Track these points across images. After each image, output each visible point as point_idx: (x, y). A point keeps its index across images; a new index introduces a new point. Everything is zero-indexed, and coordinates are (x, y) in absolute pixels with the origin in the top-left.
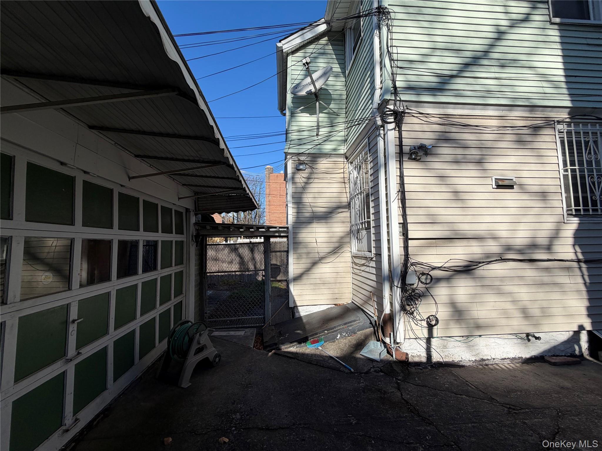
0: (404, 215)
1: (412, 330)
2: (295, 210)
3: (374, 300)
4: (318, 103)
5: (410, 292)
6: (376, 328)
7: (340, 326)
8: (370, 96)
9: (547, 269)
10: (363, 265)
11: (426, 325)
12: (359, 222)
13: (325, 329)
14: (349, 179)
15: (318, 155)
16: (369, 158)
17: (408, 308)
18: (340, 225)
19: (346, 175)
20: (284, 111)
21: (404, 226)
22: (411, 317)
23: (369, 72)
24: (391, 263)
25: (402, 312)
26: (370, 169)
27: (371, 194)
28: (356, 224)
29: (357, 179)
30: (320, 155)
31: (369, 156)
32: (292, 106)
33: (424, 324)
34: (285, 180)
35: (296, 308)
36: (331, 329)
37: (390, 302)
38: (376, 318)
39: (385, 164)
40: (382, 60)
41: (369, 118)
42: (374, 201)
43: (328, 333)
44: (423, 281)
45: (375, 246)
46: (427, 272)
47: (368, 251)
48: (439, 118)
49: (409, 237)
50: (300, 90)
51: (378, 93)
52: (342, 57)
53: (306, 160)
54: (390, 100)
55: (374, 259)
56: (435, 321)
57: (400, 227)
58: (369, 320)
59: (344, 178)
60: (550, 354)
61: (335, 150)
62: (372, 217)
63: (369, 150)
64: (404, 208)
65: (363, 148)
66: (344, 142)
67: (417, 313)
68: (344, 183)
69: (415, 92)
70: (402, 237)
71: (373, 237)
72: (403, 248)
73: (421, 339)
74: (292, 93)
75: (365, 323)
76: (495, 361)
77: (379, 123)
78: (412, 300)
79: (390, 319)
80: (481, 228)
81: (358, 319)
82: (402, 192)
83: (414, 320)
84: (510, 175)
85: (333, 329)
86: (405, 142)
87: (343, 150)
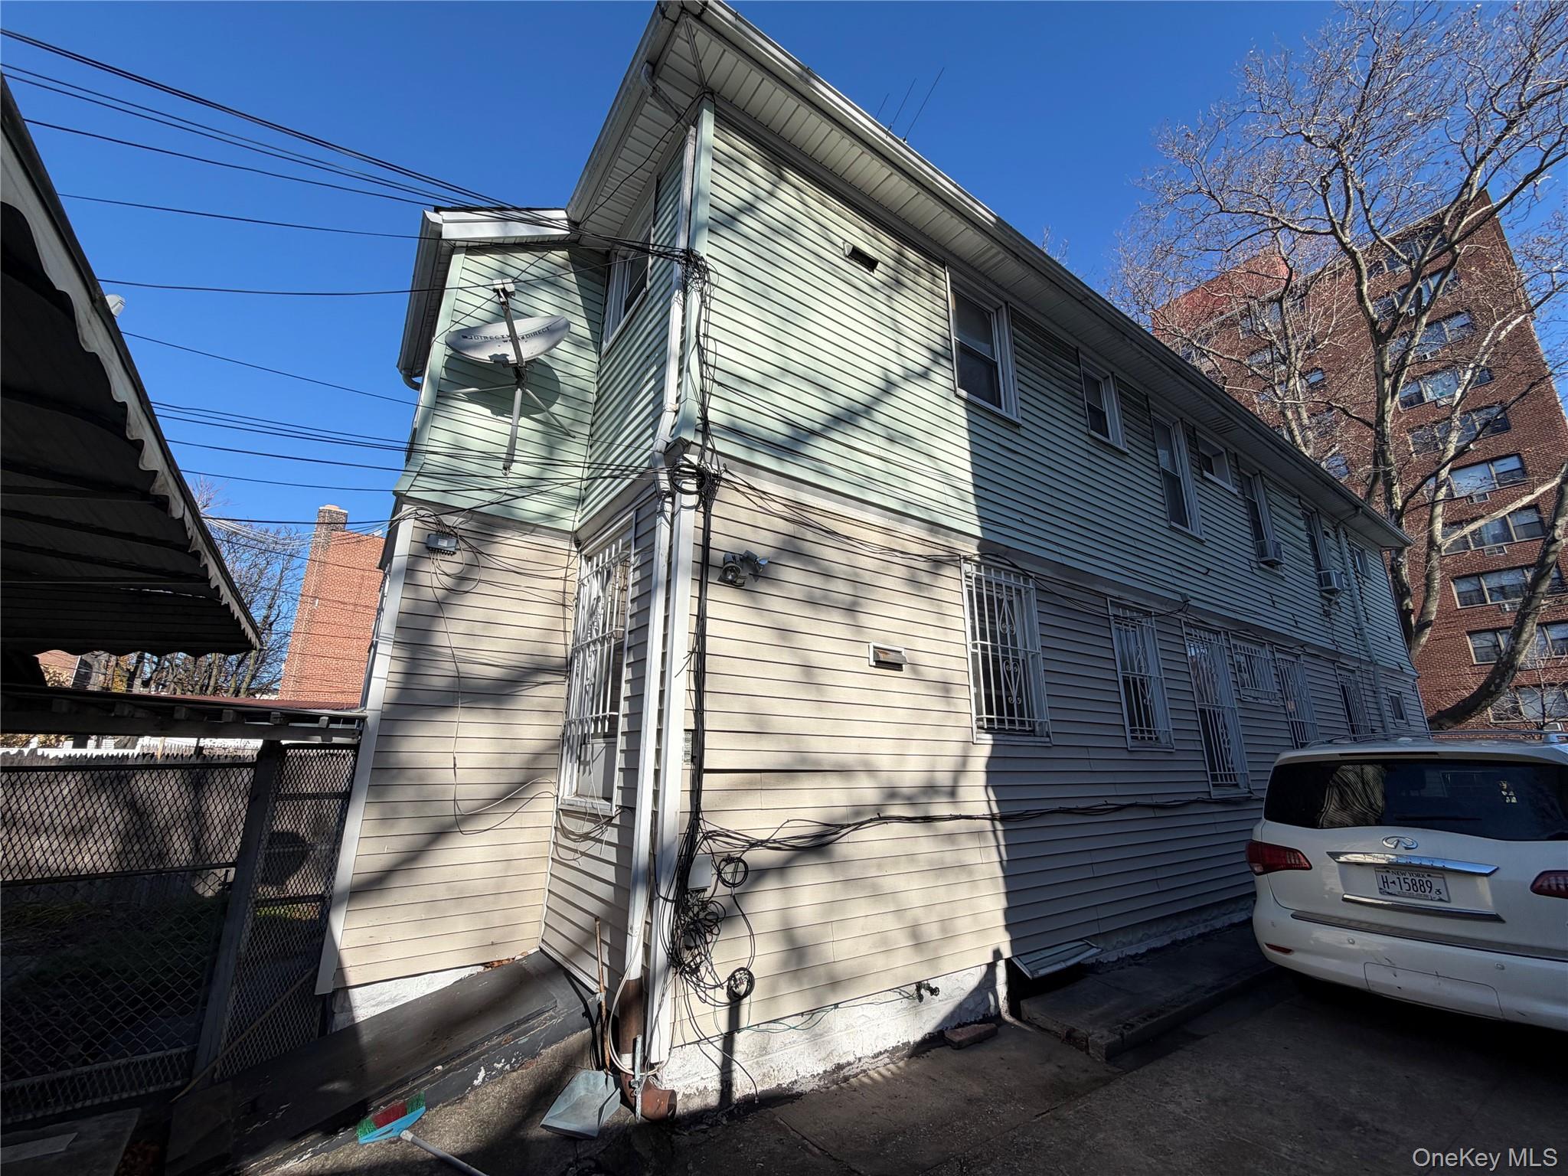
0: (699, 712)
1: (692, 1017)
2: (398, 666)
3: (601, 941)
4: (519, 393)
5: (696, 909)
6: (598, 1028)
7: (489, 1041)
8: (651, 419)
9: (950, 836)
10: (586, 837)
11: (726, 1000)
12: (588, 715)
13: (437, 1058)
14: (578, 599)
15: (500, 521)
16: (633, 559)
17: (687, 957)
18: (536, 718)
19: (572, 587)
20: (416, 375)
21: (697, 736)
22: (693, 982)
23: (655, 368)
24: (656, 833)
25: (672, 971)
26: (633, 585)
27: (629, 649)
28: (581, 722)
29: (597, 602)
30: (504, 522)
31: (633, 552)
32: (444, 375)
33: (722, 996)
34: (382, 566)
35: (340, 995)
36: (459, 1056)
37: (644, 943)
38: (601, 997)
39: (669, 582)
40: (684, 354)
41: (640, 470)
42: (633, 665)
43: (445, 1073)
44: (728, 877)
45: (622, 785)
46: (738, 856)
47: (603, 798)
48: (784, 505)
49: (706, 766)
50: (476, 347)
51: (668, 420)
52: (597, 308)
53: (461, 526)
54: (692, 442)
55: (616, 821)
56: (746, 983)
57: (686, 740)
58: (582, 1005)
59: (564, 592)
60: (954, 1024)
61: (549, 516)
62: (624, 707)
63: (636, 540)
64: (700, 692)
65: (623, 531)
66: (577, 502)
67: (707, 969)
68: (564, 605)
69: (747, 442)
70: (689, 766)
71: (620, 761)
72: (688, 794)
73: (711, 1040)
74: (447, 344)
75: (569, 1015)
76: (861, 1064)
77: (665, 485)
78: (698, 932)
79: (640, 996)
80: (845, 750)
81: (550, 1004)
82: (699, 653)
83: (698, 989)
84: (897, 643)
85: (466, 1052)
86: (716, 540)
87: (572, 520)
